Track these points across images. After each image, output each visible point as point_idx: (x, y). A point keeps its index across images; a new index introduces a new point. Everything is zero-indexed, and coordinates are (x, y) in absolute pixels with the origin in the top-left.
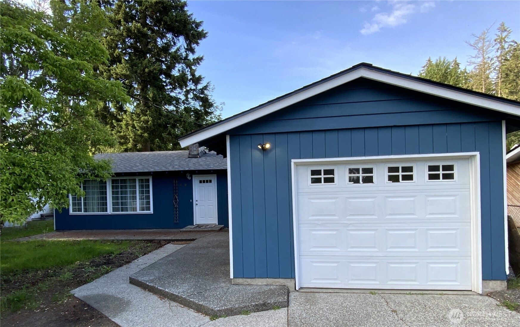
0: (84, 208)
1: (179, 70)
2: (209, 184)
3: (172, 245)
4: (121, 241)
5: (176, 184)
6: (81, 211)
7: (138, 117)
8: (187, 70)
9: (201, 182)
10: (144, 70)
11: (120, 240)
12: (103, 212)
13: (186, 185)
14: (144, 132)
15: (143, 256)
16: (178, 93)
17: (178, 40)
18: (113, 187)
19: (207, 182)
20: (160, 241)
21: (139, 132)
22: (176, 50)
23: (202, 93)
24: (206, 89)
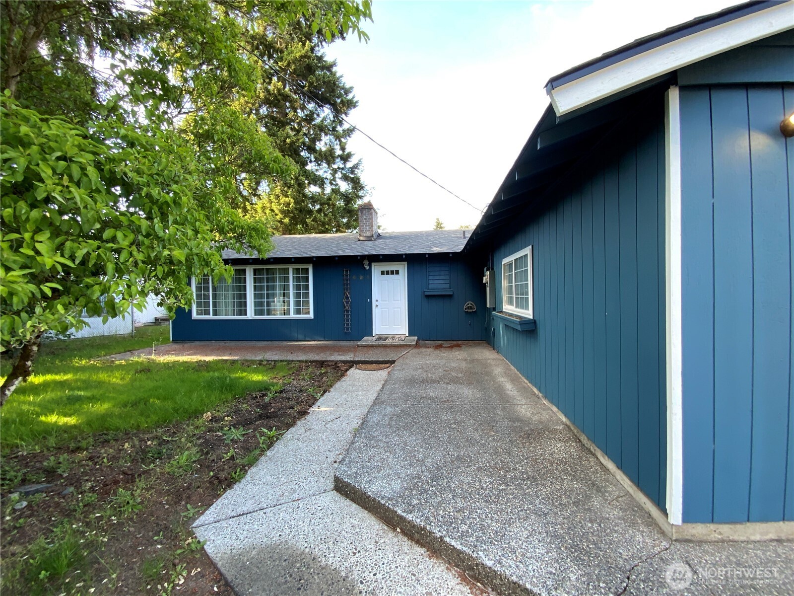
0: (213, 310)
1: (326, 144)
2: (395, 276)
3: (358, 371)
4: (273, 363)
5: (347, 276)
6: (209, 314)
7: (276, 199)
8: (335, 143)
9: (383, 273)
10: (285, 141)
11: (271, 361)
12: (241, 315)
13: (361, 277)
14: (285, 217)
15: (322, 395)
16: (323, 171)
17: (323, 111)
18: (255, 280)
19: (392, 273)
20: (336, 362)
21: (278, 217)
22: (323, 119)
23: (352, 172)
24: (356, 168)
